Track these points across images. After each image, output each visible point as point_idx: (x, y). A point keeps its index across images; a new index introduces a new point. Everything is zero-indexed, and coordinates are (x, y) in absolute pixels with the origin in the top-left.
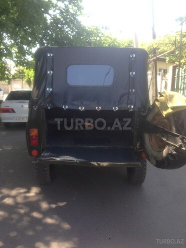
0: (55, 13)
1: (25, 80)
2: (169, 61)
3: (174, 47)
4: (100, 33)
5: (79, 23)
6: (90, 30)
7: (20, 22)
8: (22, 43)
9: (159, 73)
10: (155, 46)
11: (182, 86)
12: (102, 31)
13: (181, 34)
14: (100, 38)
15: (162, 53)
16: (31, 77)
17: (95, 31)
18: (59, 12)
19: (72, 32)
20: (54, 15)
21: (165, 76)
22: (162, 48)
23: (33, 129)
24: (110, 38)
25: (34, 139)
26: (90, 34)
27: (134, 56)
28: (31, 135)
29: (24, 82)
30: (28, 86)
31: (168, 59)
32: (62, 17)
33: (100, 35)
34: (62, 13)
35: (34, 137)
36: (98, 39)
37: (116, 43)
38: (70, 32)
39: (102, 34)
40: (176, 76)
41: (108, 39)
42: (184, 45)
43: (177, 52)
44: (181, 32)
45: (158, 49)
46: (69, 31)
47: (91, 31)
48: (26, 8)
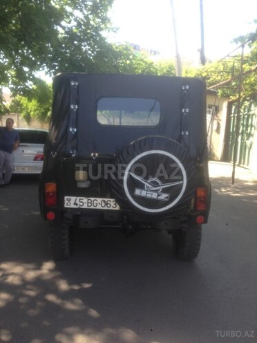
0: (69, 26)
1: (22, 115)
2: (222, 94)
3: (230, 77)
4: (130, 54)
5: (102, 39)
6: (118, 50)
7: (24, 35)
8: (22, 63)
9: (209, 111)
10: (204, 75)
11: (241, 129)
12: (134, 52)
13: (242, 60)
14: (131, 61)
15: (214, 84)
16: (31, 111)
17: (125, 52)
18: (75, 24)
19: (93, 52)
20: (69, 28)
21: (217, 115)
22: (214, 77)
23: (49, 184)
24: (144, 62)
25: (52, 197)
26: (118, 55)
27: (188, 87)
28: (47, 191)
29: (20, 118)
30: (26, 123)
31: (220, 92)
32: (80, 32)
33: (131, 57)
34: (79, 25)
35: (51, 194)
36: (128, 62)
37: (151, 69)
38: (90, 52)
39: (134, 56)
40: (232, 115)
41: (141, 62)
42: (244, 74)
43: (233, 84)
44: (242, 56)
45: (209, 79)
46: (89, 50)
47: (120, 51)
48: (32, 17)
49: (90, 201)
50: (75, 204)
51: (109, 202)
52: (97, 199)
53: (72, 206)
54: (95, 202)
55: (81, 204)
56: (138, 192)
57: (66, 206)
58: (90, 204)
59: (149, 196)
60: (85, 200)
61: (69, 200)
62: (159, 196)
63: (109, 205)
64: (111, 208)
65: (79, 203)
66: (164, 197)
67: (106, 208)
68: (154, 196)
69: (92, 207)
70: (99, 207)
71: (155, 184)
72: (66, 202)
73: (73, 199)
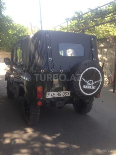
35: (40, 92)
49: (58, 94)
50: (52, 96)
51: (66, 93)
52: (61, 92)
53: (50, 97)
54: (60, 93)
55: (54, 95)
56: (84, 87)
57: (47, 97)
58: (58, 95)
59: (88, 88)
60: (56, 93)
61: (49, 94)
62: (92, 87)
63: (66, 94)
64: (67, 96)
65: (53, 95)
66: (93, 87)
67: (65, 96)
68: (90, 88)
69: (59, 96)
70: (62, 96)
71: (91, 82)
72: (47, 95)
73: (50, 93)
